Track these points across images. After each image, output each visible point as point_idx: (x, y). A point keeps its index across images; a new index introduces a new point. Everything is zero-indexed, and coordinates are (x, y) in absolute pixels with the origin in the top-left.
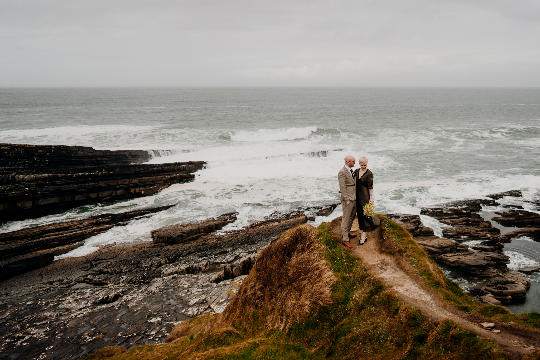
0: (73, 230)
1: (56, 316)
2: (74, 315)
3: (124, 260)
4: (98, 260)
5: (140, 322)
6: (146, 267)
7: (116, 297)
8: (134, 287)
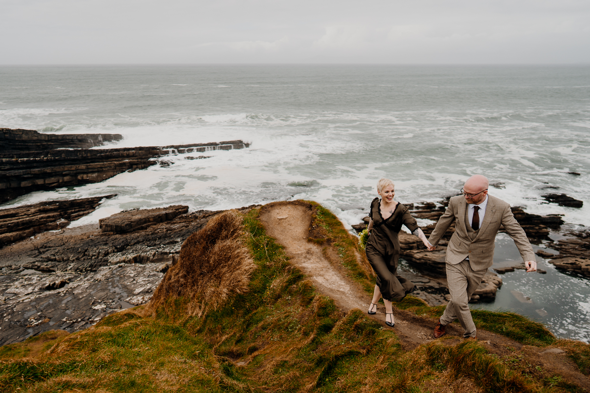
0: (20, 217)
1: (5, 300)
2: (21, 299)
3: (71, 248)
4: (46, 247)
5: (85, 309)
6: (93, 255)
7: (63, 284)
8: (81, 275)
